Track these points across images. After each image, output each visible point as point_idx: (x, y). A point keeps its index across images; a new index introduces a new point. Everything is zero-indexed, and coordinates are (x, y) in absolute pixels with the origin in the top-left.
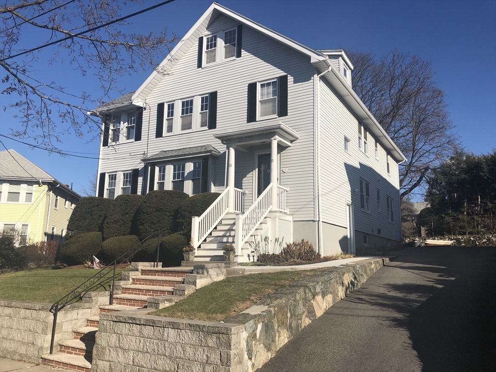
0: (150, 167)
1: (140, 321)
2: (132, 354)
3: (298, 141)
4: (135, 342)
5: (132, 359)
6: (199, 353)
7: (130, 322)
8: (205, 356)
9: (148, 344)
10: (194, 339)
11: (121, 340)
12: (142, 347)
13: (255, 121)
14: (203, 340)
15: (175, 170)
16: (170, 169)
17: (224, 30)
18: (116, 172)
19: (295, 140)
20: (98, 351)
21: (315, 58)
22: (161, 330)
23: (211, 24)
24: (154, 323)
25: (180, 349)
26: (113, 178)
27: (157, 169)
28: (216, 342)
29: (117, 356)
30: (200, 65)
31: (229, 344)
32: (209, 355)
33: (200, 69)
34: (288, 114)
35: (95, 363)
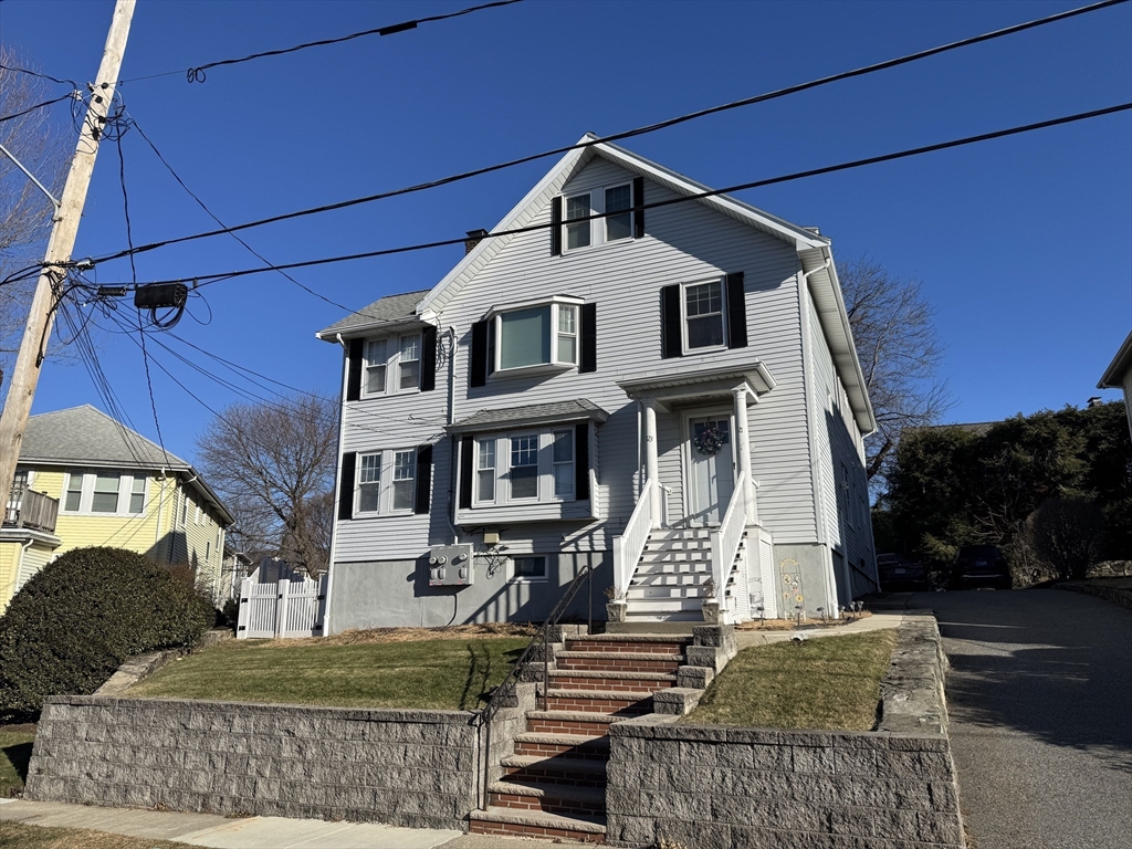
0: (460, 443)
1: (717, 736)
2: (709, 801)
3: (772, 393)
4: (709, 776)
5: (709, 808)
6: (878, 790)
7: (693, 738)
8: (891, 796)
9: (745, 779)
10: (859, 764)
11: (675, 776)
12: (730, 785)
13: (680, 355)
14: (881, 764)
15: (515, 447)
16: (504, 447)
17: (604, 186)
18: (381, 450)
19: (766, 392)
20: (618, 799)
21: (803, 243)
22: (772, 751)
23: (578, 173)
24: (757, 738)
25: (830, 786)
26: (374, 461)
27: (476, 446)
28: (914, 768)
29: (671, 806)
30: (556, 250)
31: (945, 770)
32: (902, 793)
33: (558, 257)
34: (749, 344)
35: (614, 821)
